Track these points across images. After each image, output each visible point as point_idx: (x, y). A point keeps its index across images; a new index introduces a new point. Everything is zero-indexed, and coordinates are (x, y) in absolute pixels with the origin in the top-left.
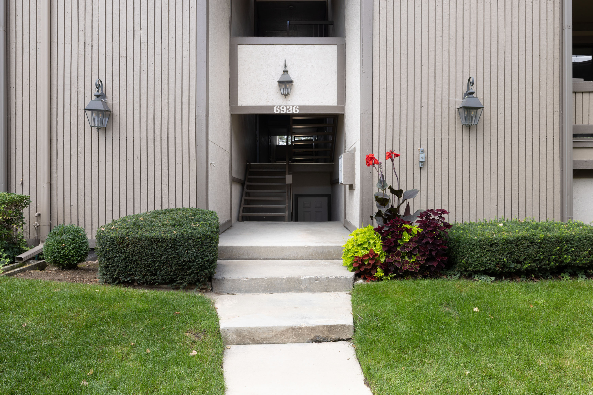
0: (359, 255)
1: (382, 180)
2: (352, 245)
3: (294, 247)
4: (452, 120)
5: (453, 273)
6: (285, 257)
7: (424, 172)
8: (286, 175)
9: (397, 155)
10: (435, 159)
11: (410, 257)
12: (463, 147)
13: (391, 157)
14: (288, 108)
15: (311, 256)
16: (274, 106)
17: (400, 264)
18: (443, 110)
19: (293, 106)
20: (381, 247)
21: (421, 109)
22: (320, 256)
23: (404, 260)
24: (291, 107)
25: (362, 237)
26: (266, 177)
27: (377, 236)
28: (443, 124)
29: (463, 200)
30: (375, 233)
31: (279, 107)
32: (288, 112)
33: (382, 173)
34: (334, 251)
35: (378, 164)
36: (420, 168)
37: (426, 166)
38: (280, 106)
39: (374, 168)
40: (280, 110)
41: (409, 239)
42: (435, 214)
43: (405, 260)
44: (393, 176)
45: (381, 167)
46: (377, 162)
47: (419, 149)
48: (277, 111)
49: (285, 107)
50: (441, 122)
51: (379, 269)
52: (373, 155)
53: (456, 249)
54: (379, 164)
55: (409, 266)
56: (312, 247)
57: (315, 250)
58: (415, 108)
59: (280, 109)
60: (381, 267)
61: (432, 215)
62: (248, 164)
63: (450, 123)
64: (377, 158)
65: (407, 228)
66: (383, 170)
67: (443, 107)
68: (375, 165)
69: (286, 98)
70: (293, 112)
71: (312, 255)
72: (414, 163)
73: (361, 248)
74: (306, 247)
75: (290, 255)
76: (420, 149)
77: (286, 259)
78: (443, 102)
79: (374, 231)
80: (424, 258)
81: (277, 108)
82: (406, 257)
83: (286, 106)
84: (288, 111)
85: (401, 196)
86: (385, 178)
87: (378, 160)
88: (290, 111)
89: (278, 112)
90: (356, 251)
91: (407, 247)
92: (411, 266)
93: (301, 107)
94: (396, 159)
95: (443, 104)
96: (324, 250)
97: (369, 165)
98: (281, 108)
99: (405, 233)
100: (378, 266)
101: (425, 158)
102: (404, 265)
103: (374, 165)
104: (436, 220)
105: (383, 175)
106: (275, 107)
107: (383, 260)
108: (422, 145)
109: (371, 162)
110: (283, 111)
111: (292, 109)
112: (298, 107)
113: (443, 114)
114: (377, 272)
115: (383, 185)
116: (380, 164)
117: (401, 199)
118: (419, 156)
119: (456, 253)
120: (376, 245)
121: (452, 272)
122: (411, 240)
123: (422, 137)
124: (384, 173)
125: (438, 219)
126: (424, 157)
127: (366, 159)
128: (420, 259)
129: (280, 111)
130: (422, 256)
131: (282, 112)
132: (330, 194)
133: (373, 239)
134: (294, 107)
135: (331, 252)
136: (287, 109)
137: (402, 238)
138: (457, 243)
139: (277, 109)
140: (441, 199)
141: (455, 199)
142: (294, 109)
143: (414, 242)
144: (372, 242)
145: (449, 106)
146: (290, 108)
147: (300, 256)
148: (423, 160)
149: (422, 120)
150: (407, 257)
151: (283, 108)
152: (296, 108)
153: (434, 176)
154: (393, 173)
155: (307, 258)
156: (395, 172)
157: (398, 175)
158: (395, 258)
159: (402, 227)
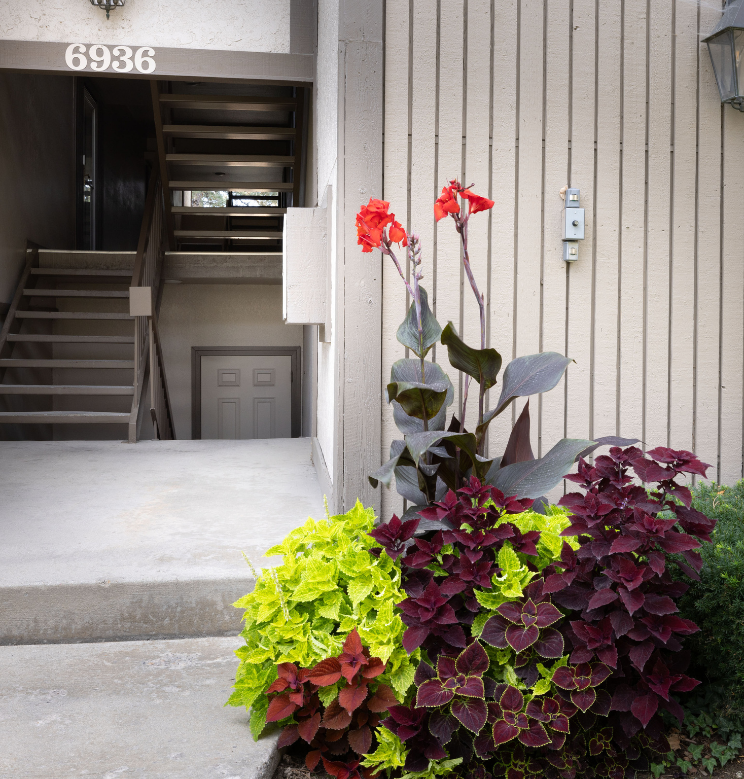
0: (300, 659)
1: (418, 309)
2: (272, 604)
3: (53, 590)
4: (685, 86)
5: (709, 721)
6: (15, 632)
7: (580, 280)
8: (131, 288)
9: (481, 204)
10: (620, 233)
11: (528, 673)
12: (722, 188)
13: (454, 211)
14: (116, 52)
15: (128, 625)
16: (67, 45)
17: (482, 711)
18: (652, 45)
19: (135, 49)
20: (395, 622)
21: (571, 37)
22: (167, 621)
23: (502, 689)
24: (129, 53)
25: (318, 568)
26: (83, 293)
27: (382, 566)
28: (651, 97)
29: (720, 387)
30: (375, 552)
31: (83, 49)
32: (116, 68)
33: (420, 282)
34: (224, 601)
35: (405, 244)
36: (565, 265)
37: (590, 258)
38: (88, 46)
39: (387, 258)
40: (90, 60)
41: (526, 583)
42: (648, 469)
43: (505, 686)
44: (462, 293)
45: (416, 258)
46: (400, 234)
47: (563, 189)
48: (76, 61)
49: (106, 51)
50: (645, 90)
51: (384, 735)
52: (386, 206)
53: (728, 623)
54: (409, 242)
55: (522, 720)
56: (131, 586)
57: (146, 598)
58: (549, 29)
59: (86, 54)
60: (393, 726)
61: (630, 472)
62: (29, 251)
63: (676, 97)
64: (401, 219)
65: (516, 530)
66: (425, 268)
67: (652, 32)
68: (394, 247)
69: (108, 16)
70: (134, 68)
71: (132, 619)
72: (542, 247)
73: (310, 620)
74: (104, 589)
75: (36, 621)
76: (565, 193)
77: (20, 641)
78: (652, 16)
79: (372, 541)
80: (592, 681)
81: (76, 50)
82: (510, 669)
83: (111, 48)
84: (116, 64)
85: (494, 382)
86: (434, 303)
87: (404, 226)
88: (123, 64)
89: (81, 67)
90: (287, 636)
91: (515, 628)
92: (533, 722)
93: (161, 53)
94: (477, 222)
95: (652, 22)
96: (182, 598)
97: (368, 247)
98: (93, 53)
99: (508, 556)
100: (379, 716)
101: (586, 225)
102: (498, 714)
103: (388, 245)
104: (651, 497)
105: (422, 293)
106: (69, 50)
107: (402, 686)
108: (573, 176)
109: (375, 234)
110: (100, 64)
111: (132, 58)
112: (152, 53)
113: (651, 59)
114: (374, 746)
115: (420, 333)
116: (411, 243)
117: (495, 392)
118: (563, 218)
119: (726, 641)
120: (379, 608)
121: (704, 721)
122: (532, 591)
123: (574, 144)
124: (427, 284)
125: (658, 495)
126: (580, 220)
127: (359, 219)
128: (571, 684)
129: (88, 65)
130: (583, 669)
131: (94, 68)
132: (300, 347)
133: (365, 577)
134: (139, 52)
135: (213, 604)
136: (113, 58)
137: (496, 579)
138: (733, 598)
139: (77, 55)
140: (644, 385)
141: (695, 386)
142: (139, 60)
143: (547, 598)
144: (358, 593)
145: (674, 31)
146: (123, 53)
147: (78, 625)
148: (578, 234)
149: (574, 79)
150: (516, 671)
151: (100, 52)
152: (145, 54)
153: (619, 297)
154: (462, 284)
155: (110, 633)
156: (471, 278)
157: (482, 290)
158: (461, 680)
159: (496, 526)
